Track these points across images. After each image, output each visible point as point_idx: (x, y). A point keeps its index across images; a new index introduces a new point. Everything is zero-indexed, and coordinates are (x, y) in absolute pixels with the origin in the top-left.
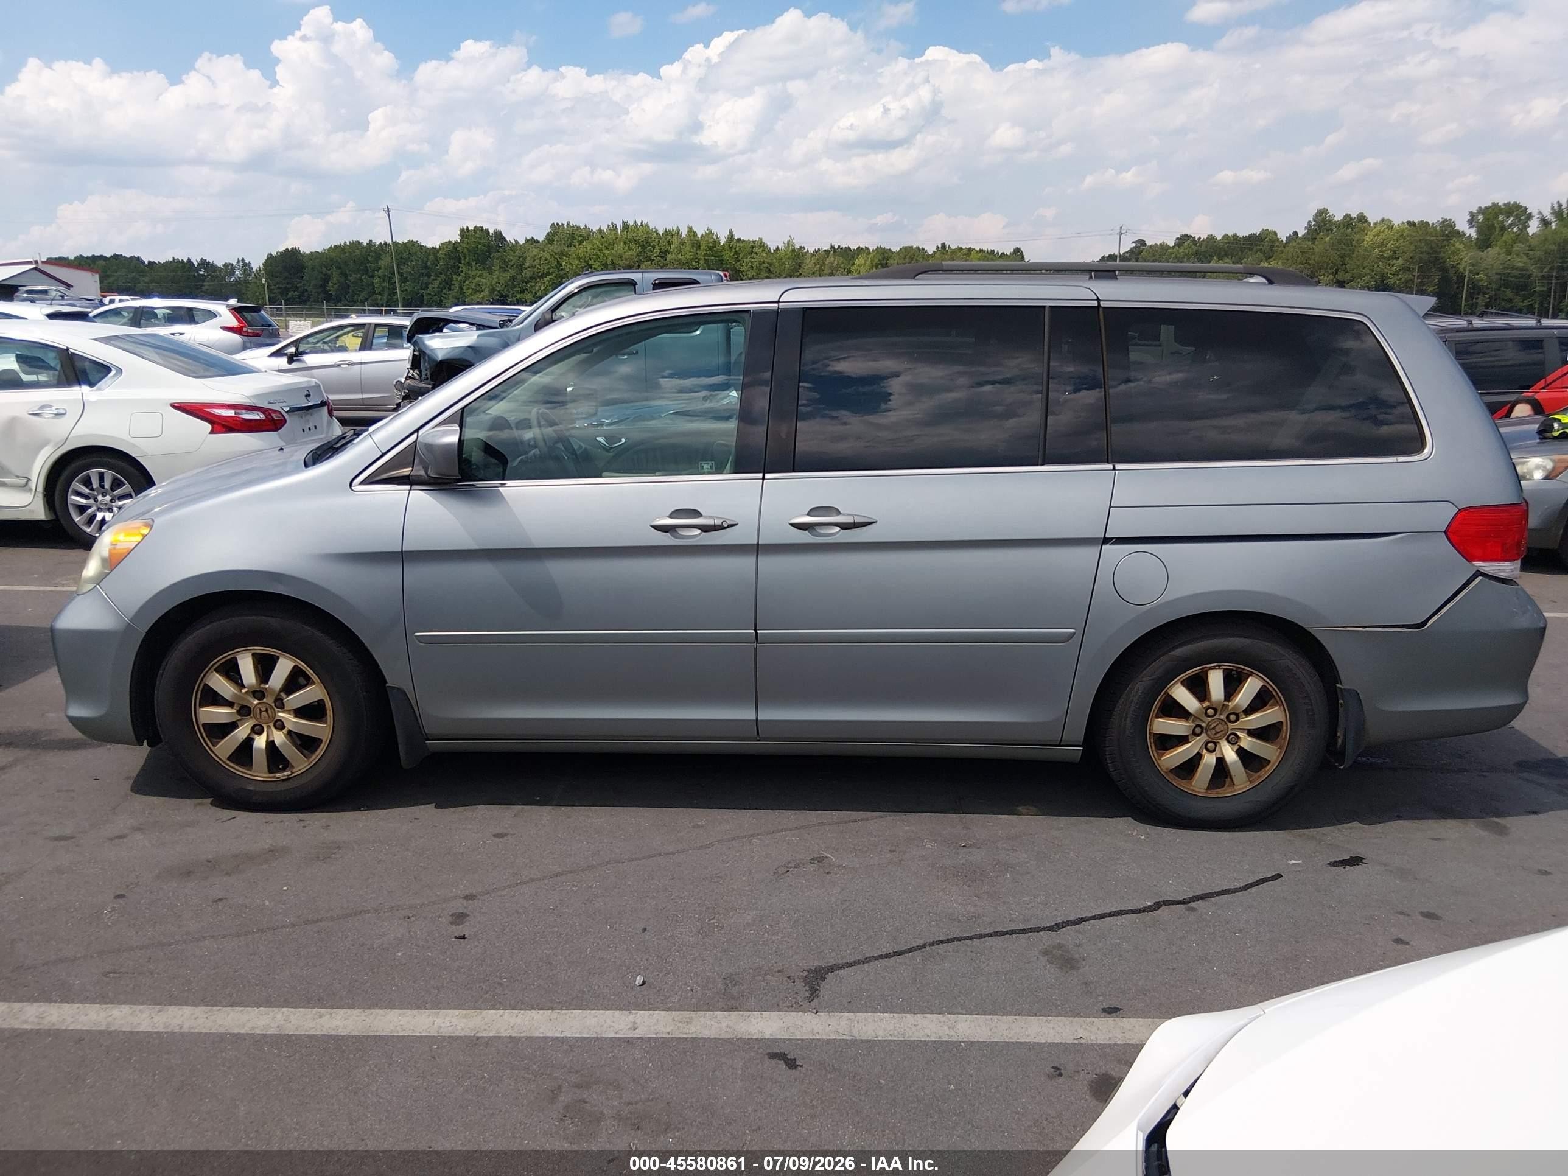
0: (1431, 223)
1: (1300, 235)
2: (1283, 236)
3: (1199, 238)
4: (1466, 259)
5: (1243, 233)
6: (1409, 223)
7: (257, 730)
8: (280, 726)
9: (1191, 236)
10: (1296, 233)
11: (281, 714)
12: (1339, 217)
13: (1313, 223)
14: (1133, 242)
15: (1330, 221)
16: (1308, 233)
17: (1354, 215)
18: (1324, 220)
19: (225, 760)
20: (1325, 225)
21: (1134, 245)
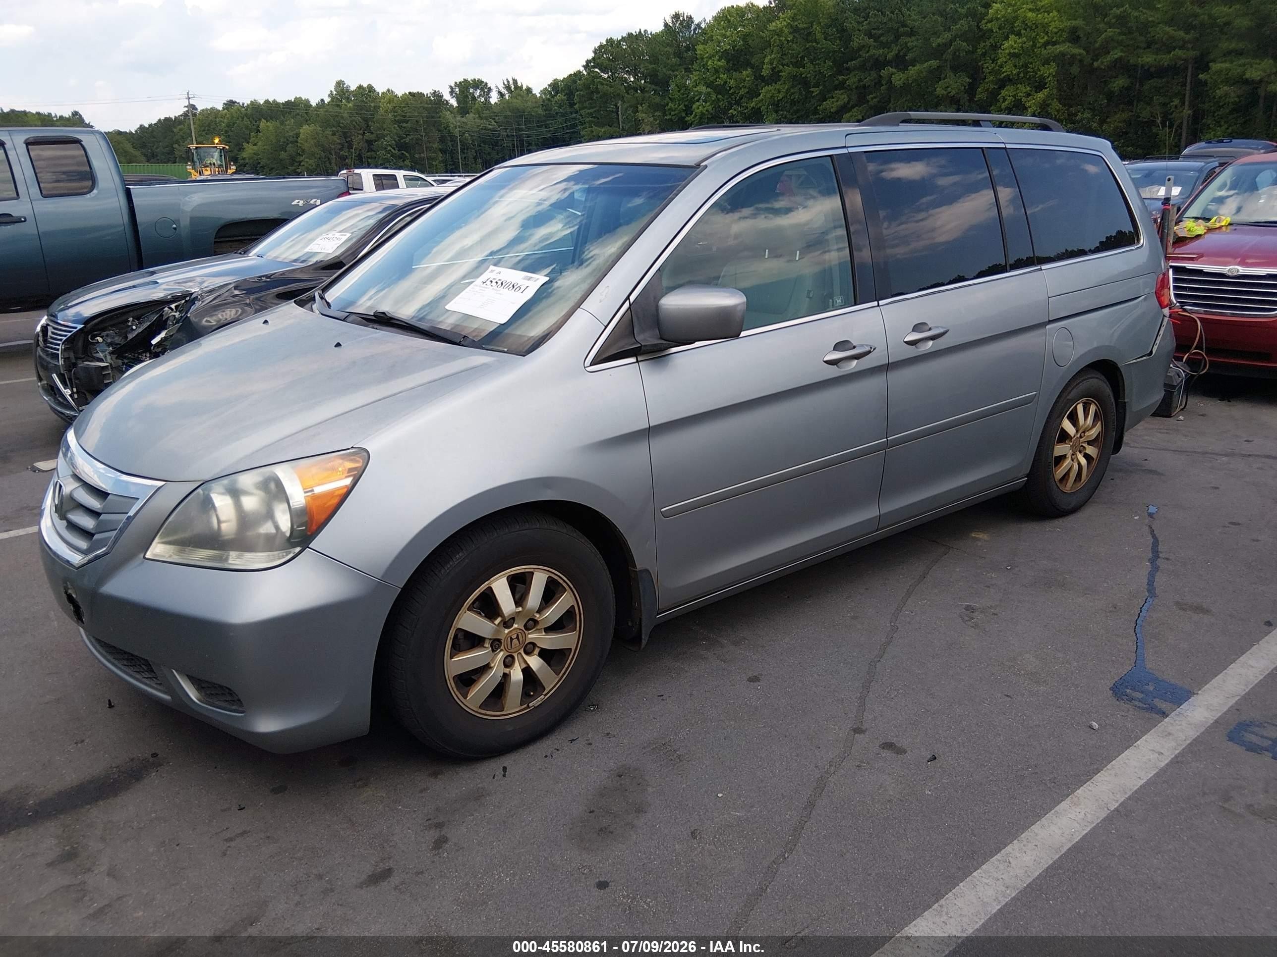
0: (425, 94)
1: (326, 102)
2: (313, 103)
3: (243, 104)
4: (454, 121)
5: (281, 99)
6: (410, 93)
7: (508, 662)
8: (529, 649)
9: (236, 102)
10: (322, 100)
11: (530, 636)
12: (353, 88)
13: (335, 93)
14: (185, 107)
15: (348, 91)
16: (332, 101)
17: (365, 85)
18: (342, 90)
19: (476, 710)
20: (345, 94)
21: (187, 109)
